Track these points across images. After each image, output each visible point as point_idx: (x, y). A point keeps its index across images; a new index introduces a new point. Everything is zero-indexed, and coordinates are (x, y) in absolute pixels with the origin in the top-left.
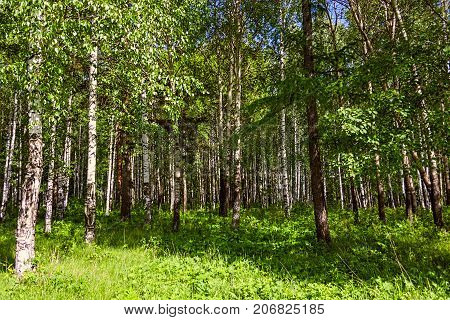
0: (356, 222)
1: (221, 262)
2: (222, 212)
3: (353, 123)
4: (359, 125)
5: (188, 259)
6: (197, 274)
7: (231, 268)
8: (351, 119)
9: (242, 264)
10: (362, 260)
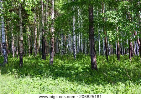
0: (108, 61)
1: (51, 79)
2: (44, 58)
3: (113, 18)
4: (115, 19)
5: (35, 78)
6: (42, 84)
7: (56, 81)
8: (112, 16)
9: (60, 80)
10: (112, 76)
